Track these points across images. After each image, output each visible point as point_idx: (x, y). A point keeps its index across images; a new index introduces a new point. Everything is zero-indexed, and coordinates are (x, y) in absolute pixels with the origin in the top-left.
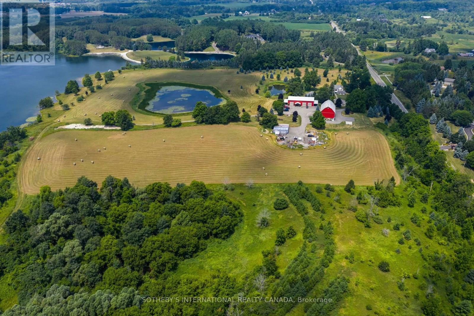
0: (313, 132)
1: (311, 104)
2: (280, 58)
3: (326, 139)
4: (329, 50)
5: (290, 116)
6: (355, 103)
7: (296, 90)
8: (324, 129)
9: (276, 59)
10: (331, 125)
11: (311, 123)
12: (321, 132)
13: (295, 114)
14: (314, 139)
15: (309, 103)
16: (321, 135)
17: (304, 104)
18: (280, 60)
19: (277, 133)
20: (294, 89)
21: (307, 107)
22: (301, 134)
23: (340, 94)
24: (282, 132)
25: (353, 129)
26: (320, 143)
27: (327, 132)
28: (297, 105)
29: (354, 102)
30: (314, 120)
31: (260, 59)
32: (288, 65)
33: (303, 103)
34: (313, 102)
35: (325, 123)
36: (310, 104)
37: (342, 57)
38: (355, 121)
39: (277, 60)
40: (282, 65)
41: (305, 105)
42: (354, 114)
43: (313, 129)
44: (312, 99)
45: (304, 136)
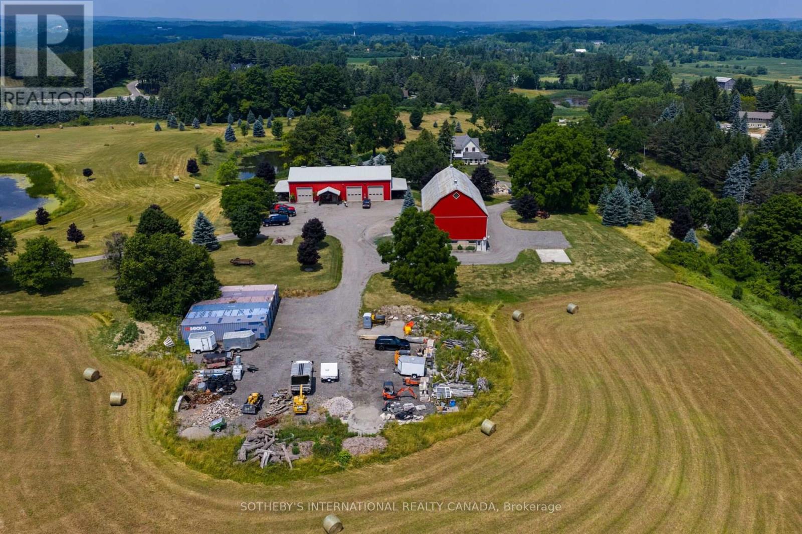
0: (403, 317)
1: (380, 190)
2: (284, 84)
3: (478, 354)
4: (416, 79)
5: (290, 242)
6: (550, 174)
7: (319, 145)
8: (455, 294)
9: (272, 89)
10: (478, 272)
11: (386, 267)
12: (440, 312)
13: (314, 231)
14: (410, 366)
15: (371, 190)
16: (447, 330)
17: (354, 194)
18: (285, 89)
19: (200, 343)
20: (314, 140)
21: (367, 204)
22: (340, 333)
23: (473, 163)
24: (228, 336)
25: (584, 283)
26: (449, 390)
27: (471, 310)
28: (326, 199)
29: (547, 170)
30: (402, 253)
31: (227, 87)
32: (310, 103)
33: (349, 191)
34: (386, 184)
35: (455, 263)
36: (376, 193)
37: (451, 90)
38: (574, 246)
39: (277, 91)
40: (293, 103)
41: (360, 198)
42: (552, 218)
43: (399, 297)
44: (383, 172)
45: (355, 345)
